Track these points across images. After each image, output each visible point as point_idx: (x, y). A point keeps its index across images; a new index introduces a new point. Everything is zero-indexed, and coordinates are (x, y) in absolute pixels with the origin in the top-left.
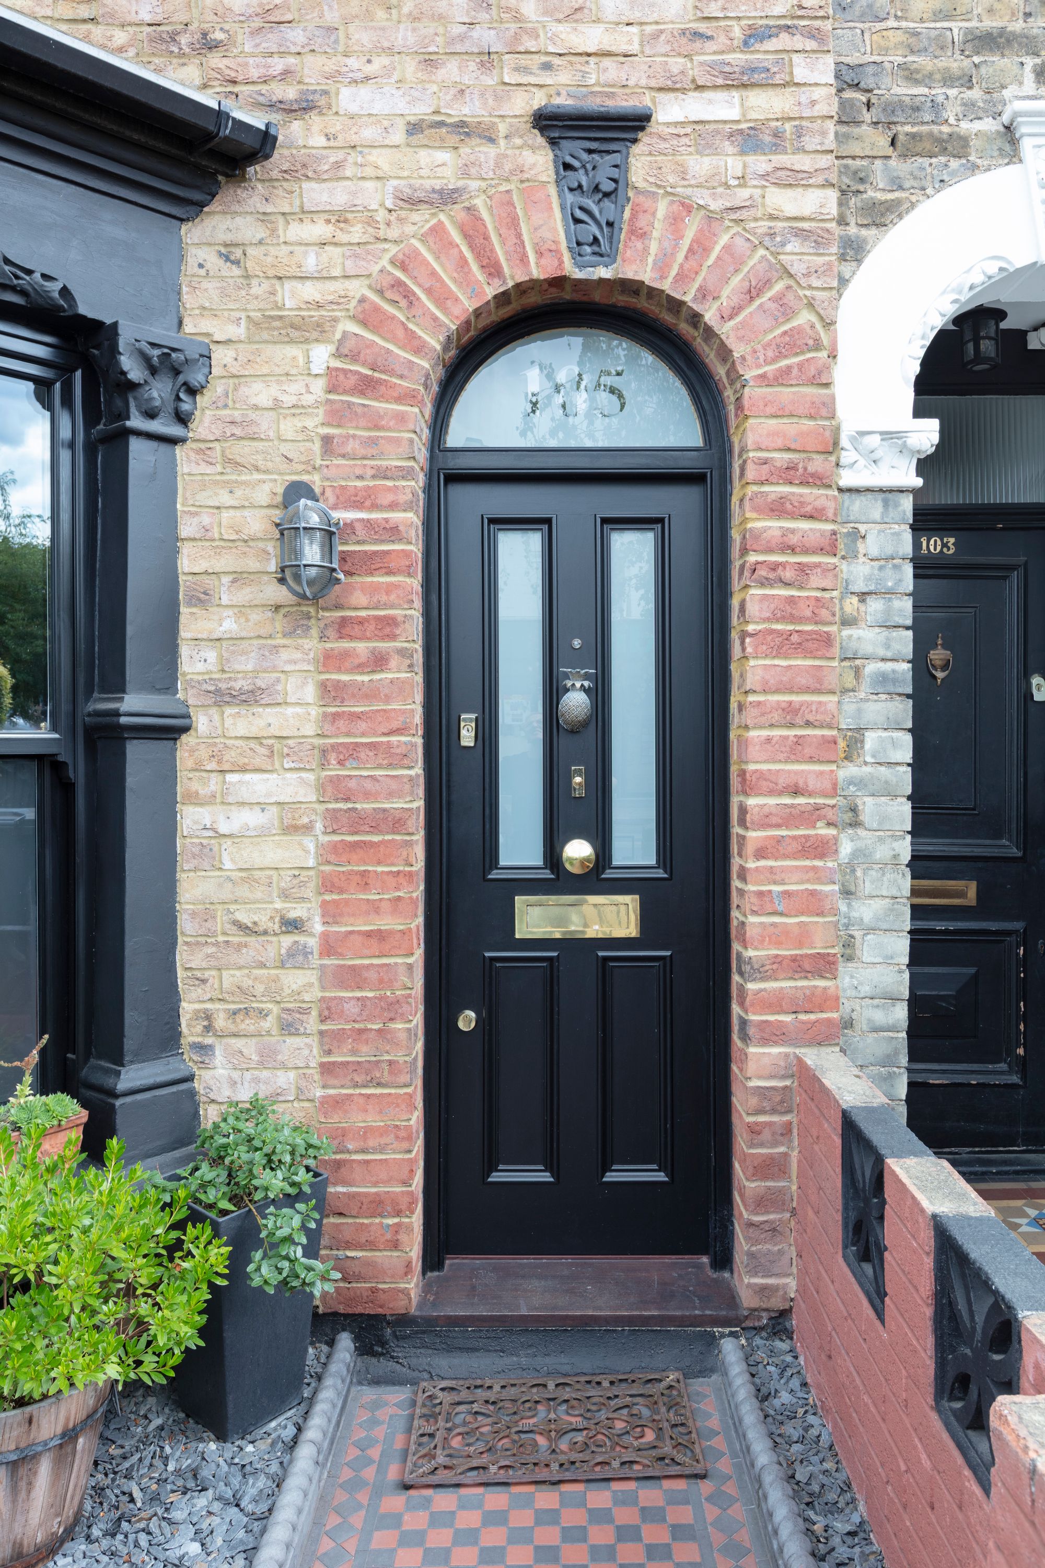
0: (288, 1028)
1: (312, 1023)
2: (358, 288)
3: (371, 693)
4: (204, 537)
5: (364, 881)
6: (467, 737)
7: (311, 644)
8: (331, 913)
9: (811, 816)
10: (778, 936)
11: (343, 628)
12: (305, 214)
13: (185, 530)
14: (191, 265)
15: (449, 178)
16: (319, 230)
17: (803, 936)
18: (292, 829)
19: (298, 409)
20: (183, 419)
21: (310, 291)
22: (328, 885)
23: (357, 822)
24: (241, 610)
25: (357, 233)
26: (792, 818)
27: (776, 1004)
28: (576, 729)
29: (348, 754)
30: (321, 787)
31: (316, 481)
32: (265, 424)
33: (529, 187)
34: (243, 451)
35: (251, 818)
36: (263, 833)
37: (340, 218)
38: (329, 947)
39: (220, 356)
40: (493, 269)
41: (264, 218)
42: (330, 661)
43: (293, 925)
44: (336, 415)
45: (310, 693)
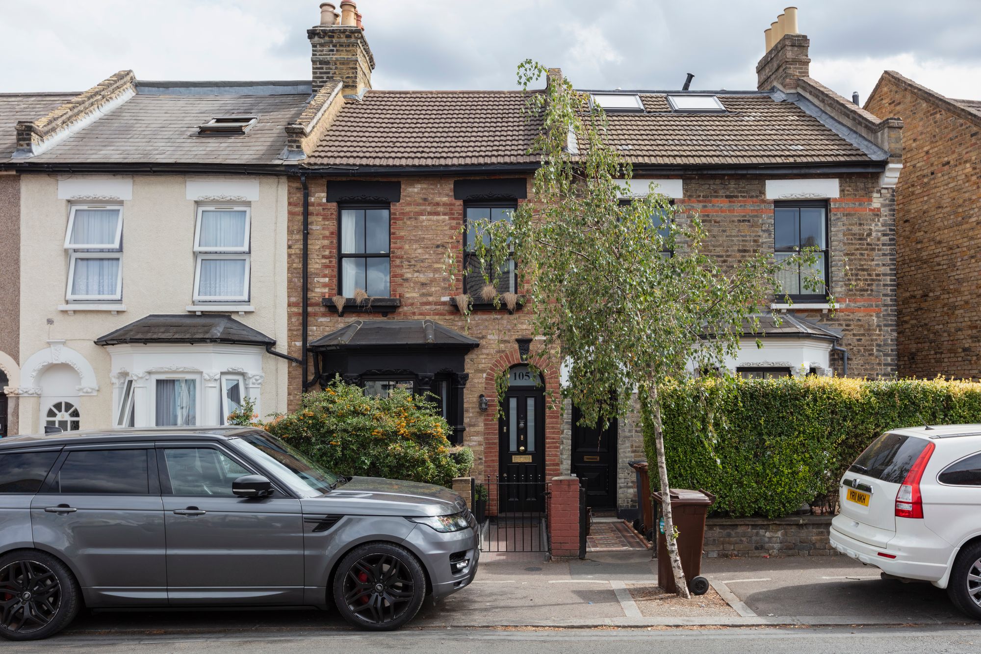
0: (480, 474)
1: (483, 473)
2: (490, 365)
3: (491, 425)
4: (467, 402)
5: (491, 452)
6: (505, 431)
7: (483, 418)
8: (486, 457)
9: (555, 443)
10: (551, 460)
11: (488, 415)
12: (482, 354)
13: (465, 401)
14: (466, 362)
15: (503, 349)
16: (485, 356)
17: (554, 460)
18: (480, 445)
19: (481, 383)
20: (465, 384)
21: (483, 365)
22: (485, 453)
23: (489, 443)
24: (473, 413)
25: (490, 357)
26: (553, 443)
27: (550, 470)
28: (522, 429)
29: (488, 434)
30: (484, 438)
31: (484, 394)
32: (476, 385)
33: (515, 351)
34: (473, 389)
35: (474, 443)
36: (476, 445)
37: (488, 355)
38: (486, 462)
39: (470, 375)
40: (509, 362)
41: (476, 355)
42: (486, 420)
43: (480, 459)
44: (487, 384)
45: (483, 425)
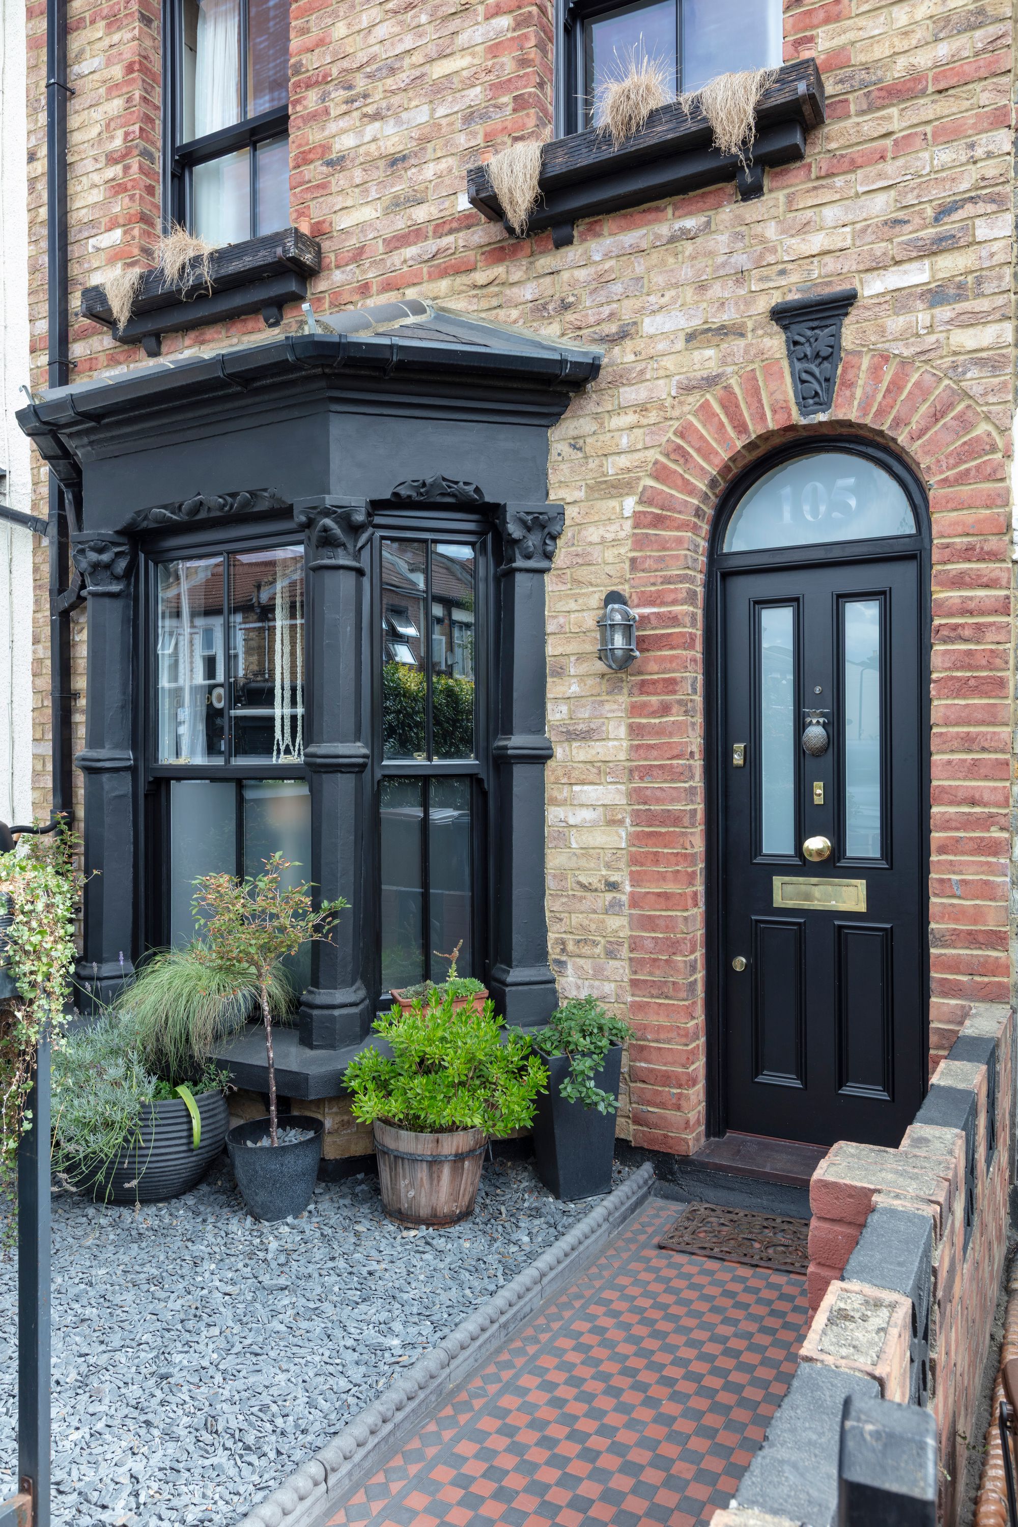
0: (611, 954)
1: (625, 952)
2: (653, 455)
3: (660, 731)
4: (560, 632)
5: (656, 858)
6: (738, 759)
7: (623, 699)
8: (636, 879)
9: (987, 822)
10: (957, 914)
11: (643, 687)
12: (621, 409)
13: (550, 627)
14: (553, 456)
15: (713, 368)
16: (630, 418)
17: (977, 915)
18: (612, 822)
19: (616, 543)
20: (549, 556)
21: (623, 461)
22: (634, 860)
23: (651, 818)
24: (581, 678)
25: (653, 417)
26: (969, 823)
27: (954, 966)
28: (819, 753)
29: (646, 772)
30: (629, 794)
31: (625, 589)
32: (596, 554)
33: (768, 367)
34: (583, 573)
35: (587, 815)
36: (594, 825)
37: (643, 408)
38: (635, 902)
39: (571, 512)
40: (741, 428)
41: (596, 416)
42: (635, 709)
43: (612, 886)
44: (639, 542)
45: (622, 732)
